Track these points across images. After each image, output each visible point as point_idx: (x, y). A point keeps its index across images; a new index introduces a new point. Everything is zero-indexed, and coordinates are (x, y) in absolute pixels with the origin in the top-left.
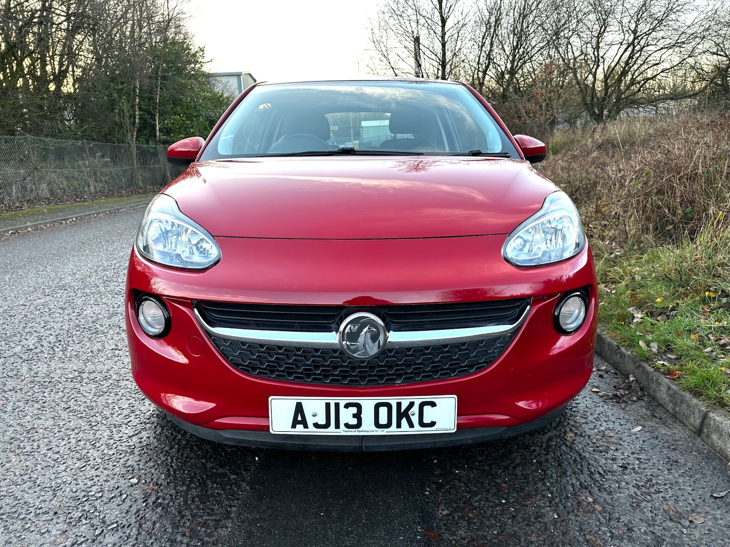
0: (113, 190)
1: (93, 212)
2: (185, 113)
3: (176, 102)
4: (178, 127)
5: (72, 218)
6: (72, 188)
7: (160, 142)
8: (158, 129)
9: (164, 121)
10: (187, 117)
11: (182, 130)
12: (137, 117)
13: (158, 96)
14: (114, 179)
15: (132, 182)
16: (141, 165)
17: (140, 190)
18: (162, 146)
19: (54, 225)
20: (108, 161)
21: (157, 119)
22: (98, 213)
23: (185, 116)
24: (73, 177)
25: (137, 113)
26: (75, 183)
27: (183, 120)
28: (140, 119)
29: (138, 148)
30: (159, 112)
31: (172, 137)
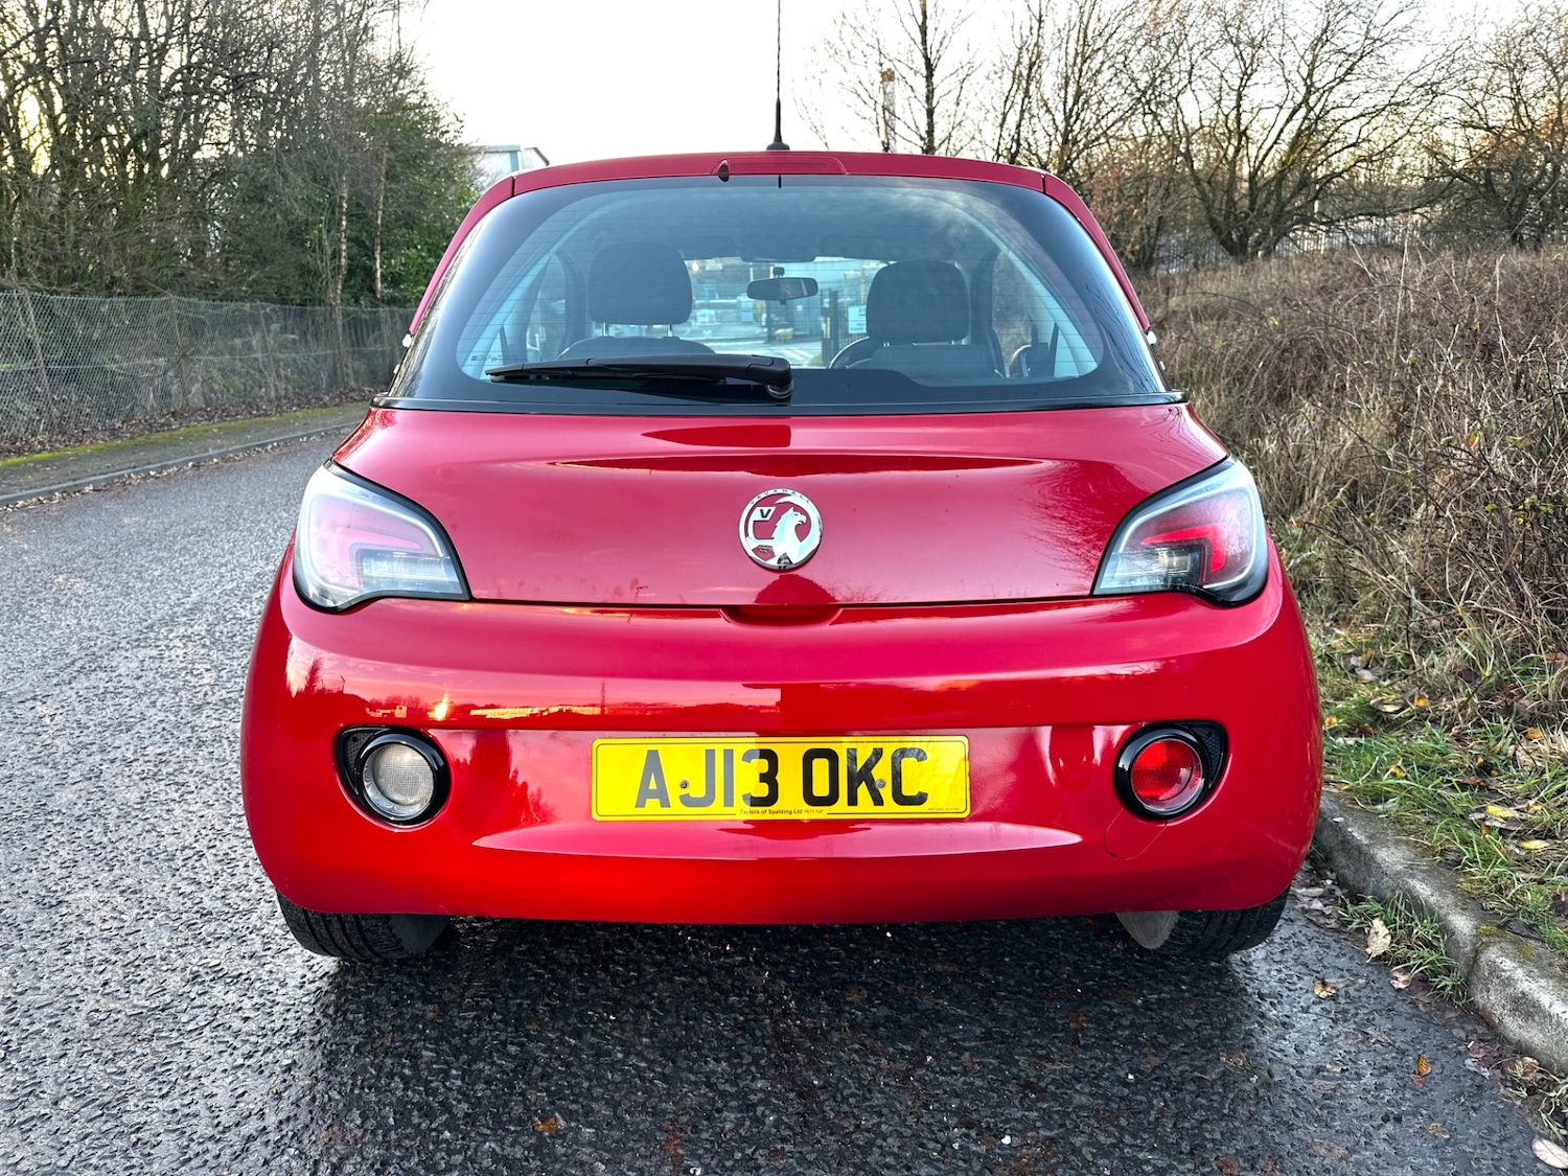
0: (306, 396)
1: (300, 433)
2: (426, 243)
3: (410, 222)
4: (414, 270)
5: (272, 443)
6: (232, 391)
7: (383, 301)
8: (379, 275)
9: (389, 259)
10: (429, 251)
11: (421, 277)
12: (344, 254)
13: (380, 213)
14: (301, 373)
15: (335, 380)
16: (353, 345)
17: (353, 394)
18: (387, 309)
19: (249, 455)
20: (294, 340)
21: (378, 257)
22: (309, 436)
23: (426, 248)
24: (233, 371)
25: (344, 247)
26: (237, 382)
27: (422, 257)
28: (350, 258)
29: (346, 315)
30: (382, 244)
31: (402, 290)
